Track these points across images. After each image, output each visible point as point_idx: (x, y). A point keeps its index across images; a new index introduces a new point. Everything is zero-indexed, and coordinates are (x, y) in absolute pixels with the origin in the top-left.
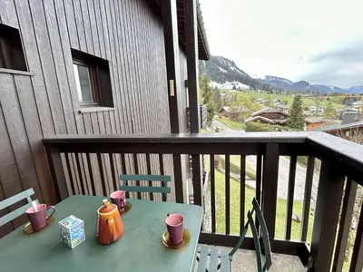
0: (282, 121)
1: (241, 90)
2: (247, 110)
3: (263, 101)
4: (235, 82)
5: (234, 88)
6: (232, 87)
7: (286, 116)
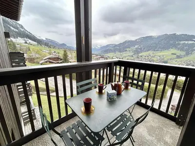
0: (60, 62)
1: (32, 45)
2: (39, 56)
3: (47, 52)
4: (25, 39)
5: (26, 43)
6: (24, 42)
7: (61, 60)
